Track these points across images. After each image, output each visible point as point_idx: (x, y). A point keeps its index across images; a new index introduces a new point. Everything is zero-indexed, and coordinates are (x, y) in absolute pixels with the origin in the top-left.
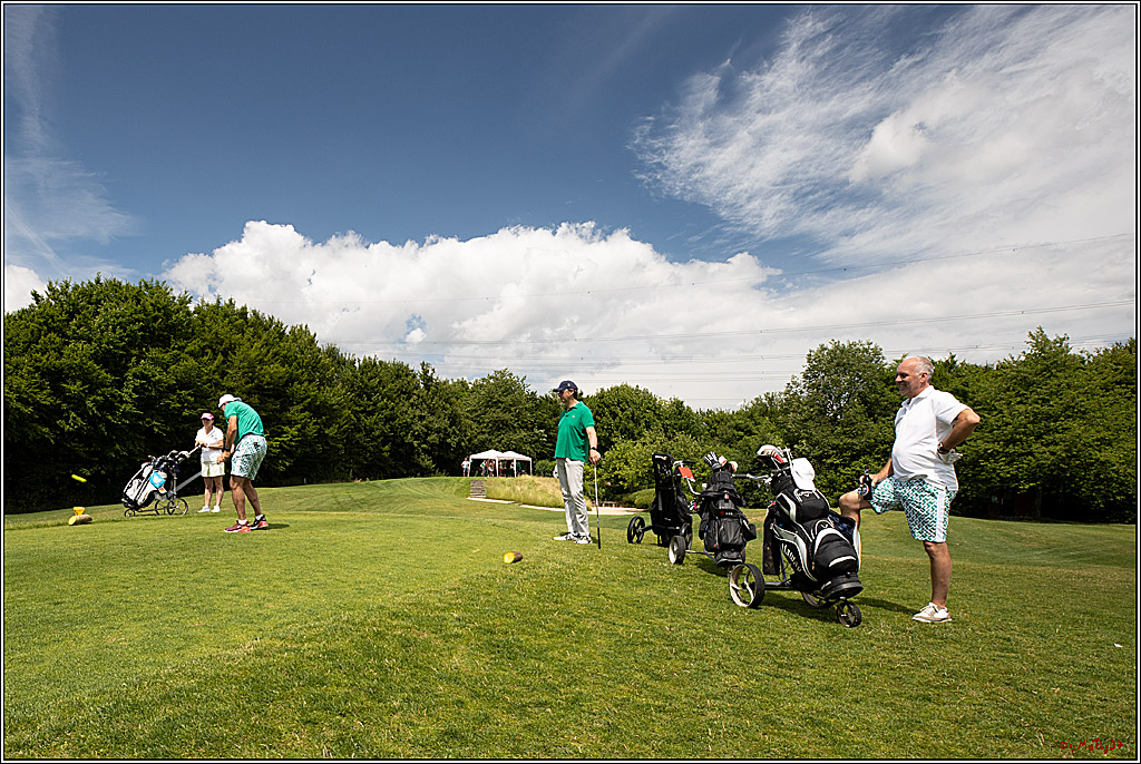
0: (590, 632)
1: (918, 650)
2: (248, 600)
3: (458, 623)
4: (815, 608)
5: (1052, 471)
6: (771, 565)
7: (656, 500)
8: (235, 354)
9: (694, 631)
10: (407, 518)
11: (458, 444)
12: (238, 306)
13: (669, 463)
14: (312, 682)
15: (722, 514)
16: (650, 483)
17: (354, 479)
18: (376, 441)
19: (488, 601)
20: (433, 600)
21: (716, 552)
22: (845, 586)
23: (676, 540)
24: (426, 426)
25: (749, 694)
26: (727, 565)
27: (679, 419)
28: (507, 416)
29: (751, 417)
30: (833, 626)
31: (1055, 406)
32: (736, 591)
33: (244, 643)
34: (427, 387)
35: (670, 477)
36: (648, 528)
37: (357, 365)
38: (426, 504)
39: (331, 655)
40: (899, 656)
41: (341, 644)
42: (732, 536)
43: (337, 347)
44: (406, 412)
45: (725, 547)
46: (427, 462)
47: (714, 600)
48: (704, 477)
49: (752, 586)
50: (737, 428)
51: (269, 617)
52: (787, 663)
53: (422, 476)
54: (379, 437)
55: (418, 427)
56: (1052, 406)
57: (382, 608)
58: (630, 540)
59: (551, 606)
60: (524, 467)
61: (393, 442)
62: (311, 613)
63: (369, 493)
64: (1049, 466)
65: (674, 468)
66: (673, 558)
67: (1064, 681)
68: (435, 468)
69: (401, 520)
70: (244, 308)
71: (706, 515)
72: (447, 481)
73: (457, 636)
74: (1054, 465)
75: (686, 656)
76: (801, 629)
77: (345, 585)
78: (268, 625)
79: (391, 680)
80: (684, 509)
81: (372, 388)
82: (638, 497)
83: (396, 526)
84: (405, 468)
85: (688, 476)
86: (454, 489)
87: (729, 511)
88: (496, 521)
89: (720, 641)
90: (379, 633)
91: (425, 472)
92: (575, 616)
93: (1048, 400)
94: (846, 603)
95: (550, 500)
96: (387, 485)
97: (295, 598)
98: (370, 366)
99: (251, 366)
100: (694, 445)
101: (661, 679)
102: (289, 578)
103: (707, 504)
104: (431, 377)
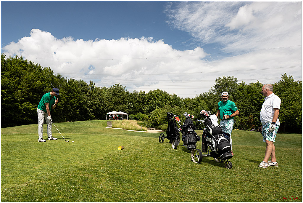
0: (147, 173)
1: (250, 176)
2: (27, 166)
3: (102, 171)
4: (218, 163)
5: (289, 118)
6: (204, 149)
7: (168, 128)
8: (23, 76)
9: (180, 172)
10: (85, 135)
11: (103, 109)
12: (24, 60)
13: (172, 116)
14: (50, 195)
15: (189, 133)
16: (166, 122)
17: (66, 121)
18: (74, 108)
19: (113, 163)
20: (94, 164)
21: (187, 145)
22: (227, 156)
23: (174, 141)
24: (91, 103)
25: (198, 192)
26: (191, 149)
27: (175, 101)
28: (120, 100)
29: (198, 100)
30: (224, 169)
31: (290, 97)
32: (194, 158)
33: (25, 182)
34: (92, 90)
35: (173, 121)
36: (166, 137)
37: (67, 81)
38: (92, 130)
39: (57, 185)
40: (244, 178)
41: (61, 181)
42: (192, 140)
43: (61, 75)
44: (84, 98)
45: (190, 143)
46: (93, 115)
47: (187, 161)
48: (183, 120)
49: (198, 156)
50: (194, 104)
51: (34, 172)
52: (209, 181)
53: (91, 120)
54: (75, 106)
55: (89, 103)
56: (288, 97)
57: (76, 167)
58: (160, 142)
59: (134, 164)
60: (125, 117)
61: (80, 108)
62: (50, 170)
63: (72, 126)
64: (288, 116)
65: (174, 117)
66: (173, 147)
67: (293, 185)
68: (95, 117)
69: (82, 136)
70: (26, 60)
71: (184, 133)
72: (99, 122)
73: (102, 176)
74: (289, 116)
75: (178, 180)
76: (214, 170)
77: (63, 159)
78: (34, 175)
79: (79, 193)
80: (177, 131)
81: (73, 90)
82: (163, 127)
83: (81, 138)
84: (84, 117)
85: (178, 120)
86: (102, 124)
87: (191, 131)
88: (115, 136)
89: (189, 175)
90: (75, 176)
91: (91, 119)
92: (142, 168)
93: (288, 96)
94: (228, 161)
95: (134, 128)
96: (78, 123)
97: (45, 164)
98: (72, 82)
99: (30, 81)
100: (180, 109)
101: (170, 188)
102: (42, 157)
103: (184, 129)
104: (94, 86)
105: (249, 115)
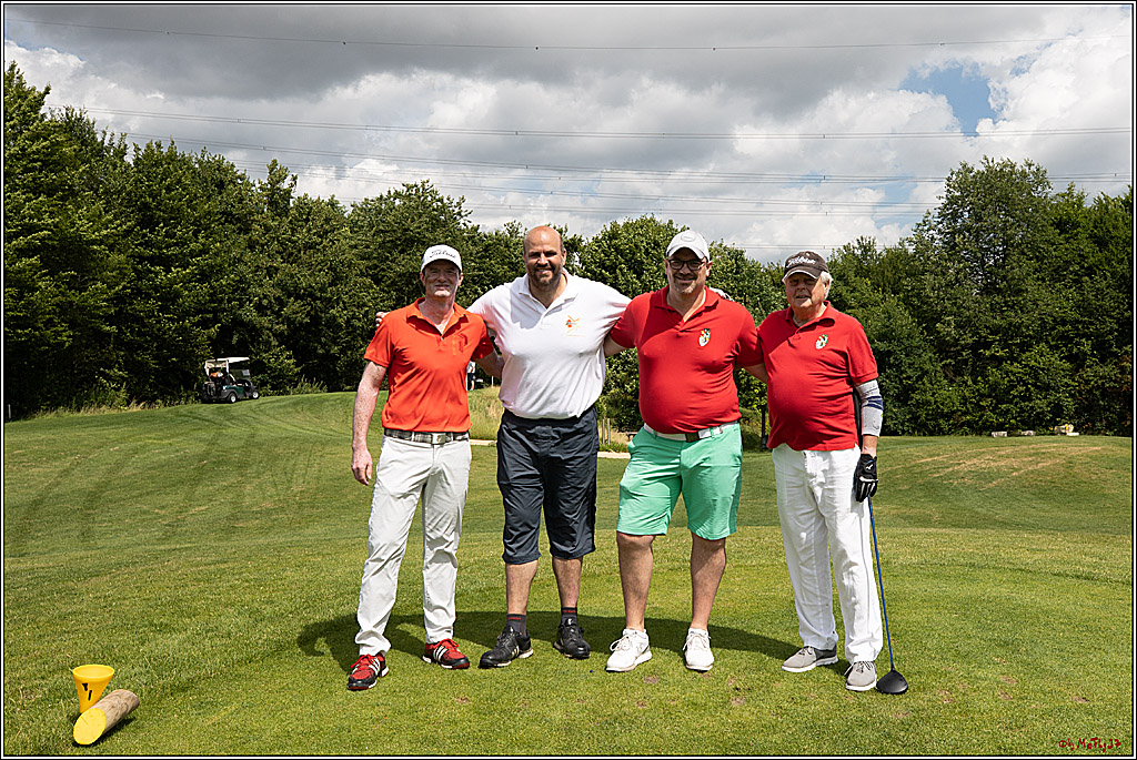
37: (129, 159)
104: (288, 192)
105: (1115, 355)
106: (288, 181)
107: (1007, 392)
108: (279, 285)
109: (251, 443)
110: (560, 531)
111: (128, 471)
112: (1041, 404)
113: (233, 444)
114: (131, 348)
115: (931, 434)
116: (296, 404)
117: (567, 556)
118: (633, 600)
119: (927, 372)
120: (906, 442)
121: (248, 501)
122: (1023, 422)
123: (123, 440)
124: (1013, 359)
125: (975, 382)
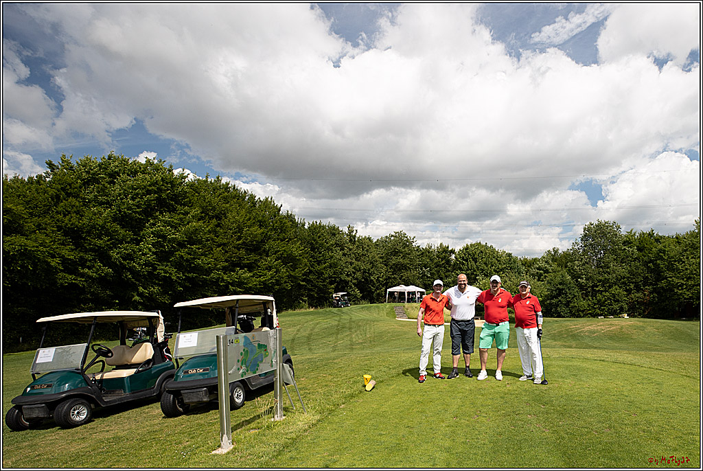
11: (377, 280)
12: (223, 182)
18: (325, 281)
34: (353, 242)
37: (306, 227)
43: (292, 213)
44: (340, 259)
54: (327, 278)
68: (362, 297)
70: (227, 184)
104: (355, 236)
105: (642, 289)
106: (355, 232)
107: (604, 303)
108: (354, 268)
109: (351, 321)
110: (465, 347)
111: (316, 330)
112: (616, 307)
113: (346, 322)
114: (310, 290)
115: (577, 317)
116: (362, 308)
117: (467, 353)
118: (483, 364)
119: (576, 296)
120: (568, 320)
121: (354, 340)
122: (609, 313)
123: (312, 320)
124: (606, 291)
125: (593, 299)
